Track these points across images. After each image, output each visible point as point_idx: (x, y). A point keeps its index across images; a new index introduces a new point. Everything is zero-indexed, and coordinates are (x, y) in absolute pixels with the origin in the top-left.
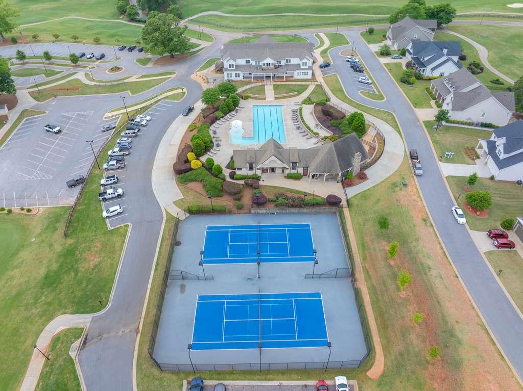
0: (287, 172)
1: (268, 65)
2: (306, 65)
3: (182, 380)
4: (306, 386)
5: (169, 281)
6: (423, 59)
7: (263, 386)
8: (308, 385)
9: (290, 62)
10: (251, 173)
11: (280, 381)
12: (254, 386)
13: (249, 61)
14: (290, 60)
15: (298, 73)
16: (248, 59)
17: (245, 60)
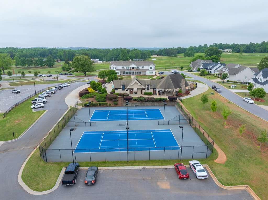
0: (144, 91)
1: (133, 68)
2: (152, 68)
3: (62, 167)
4: (166, 168)
5: (65, 127)
6: (209, 67)
7: (130, 169)
8: (168, 168)
9: (144, 68)
10: (123, 92)
11: (144, 167)
12: (122, 170)
13: (123, 67)
14: (144, 67)
15: (148, 72)
16: (123, 66)
17: (121, 67)
